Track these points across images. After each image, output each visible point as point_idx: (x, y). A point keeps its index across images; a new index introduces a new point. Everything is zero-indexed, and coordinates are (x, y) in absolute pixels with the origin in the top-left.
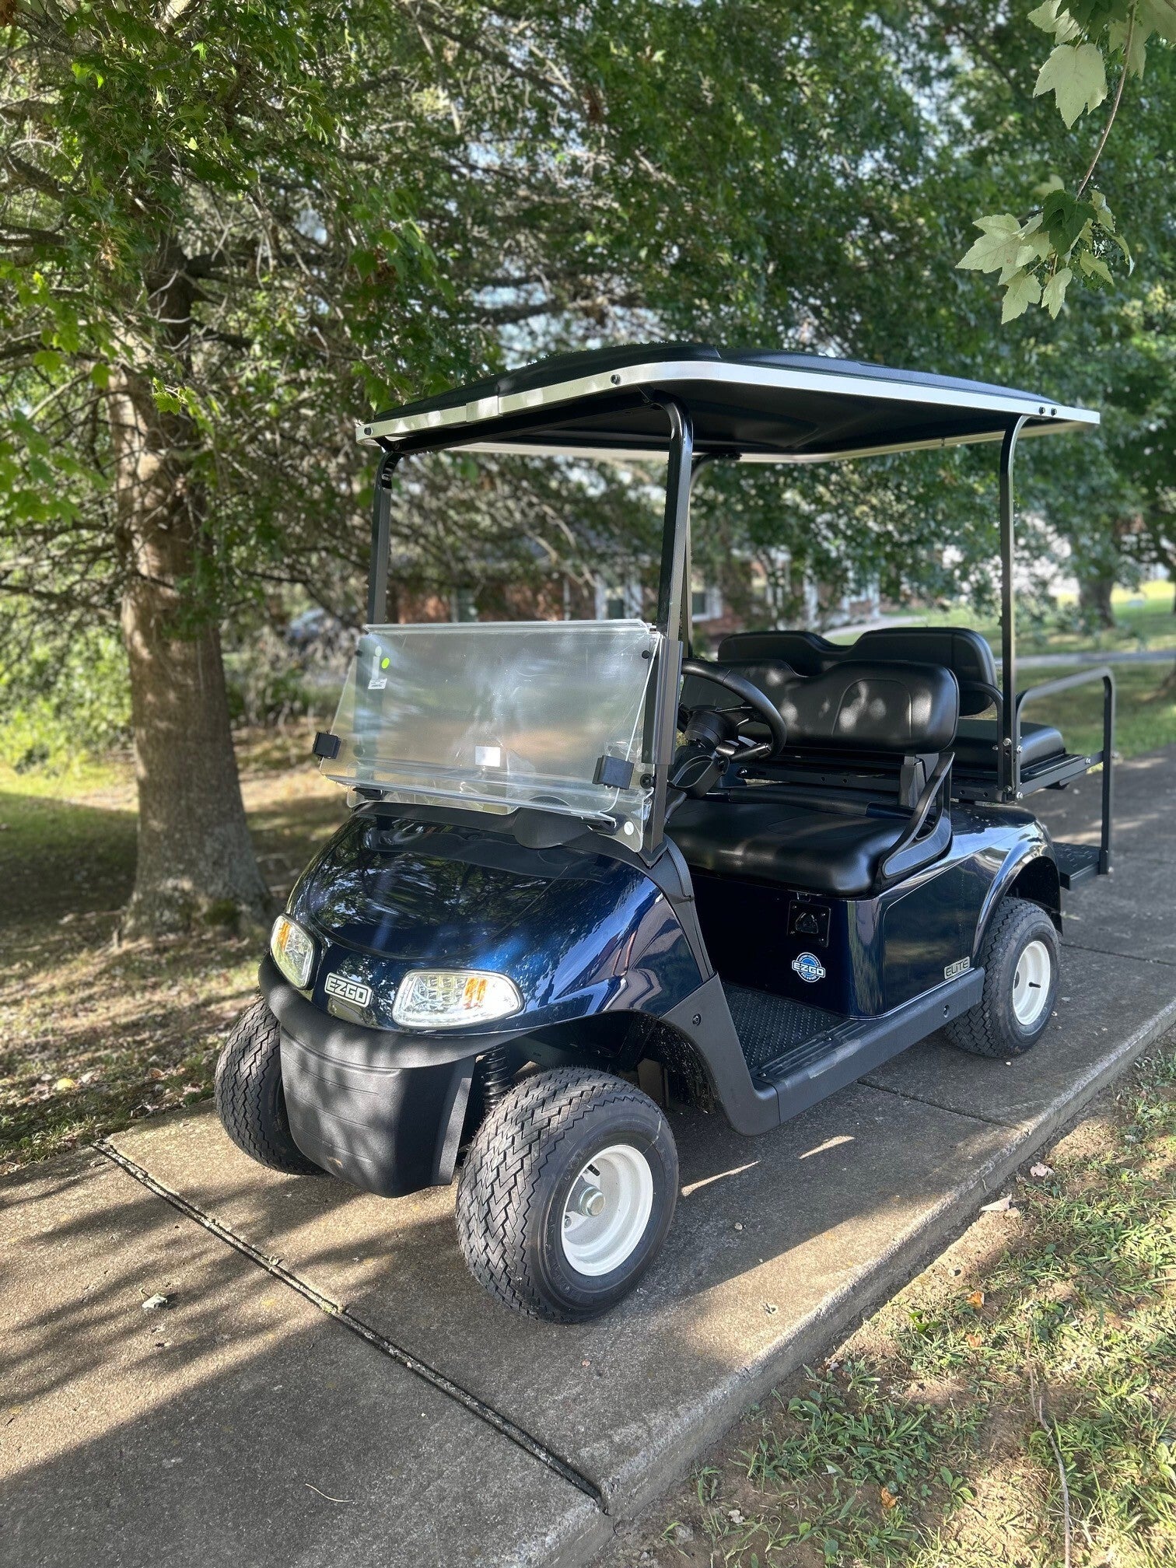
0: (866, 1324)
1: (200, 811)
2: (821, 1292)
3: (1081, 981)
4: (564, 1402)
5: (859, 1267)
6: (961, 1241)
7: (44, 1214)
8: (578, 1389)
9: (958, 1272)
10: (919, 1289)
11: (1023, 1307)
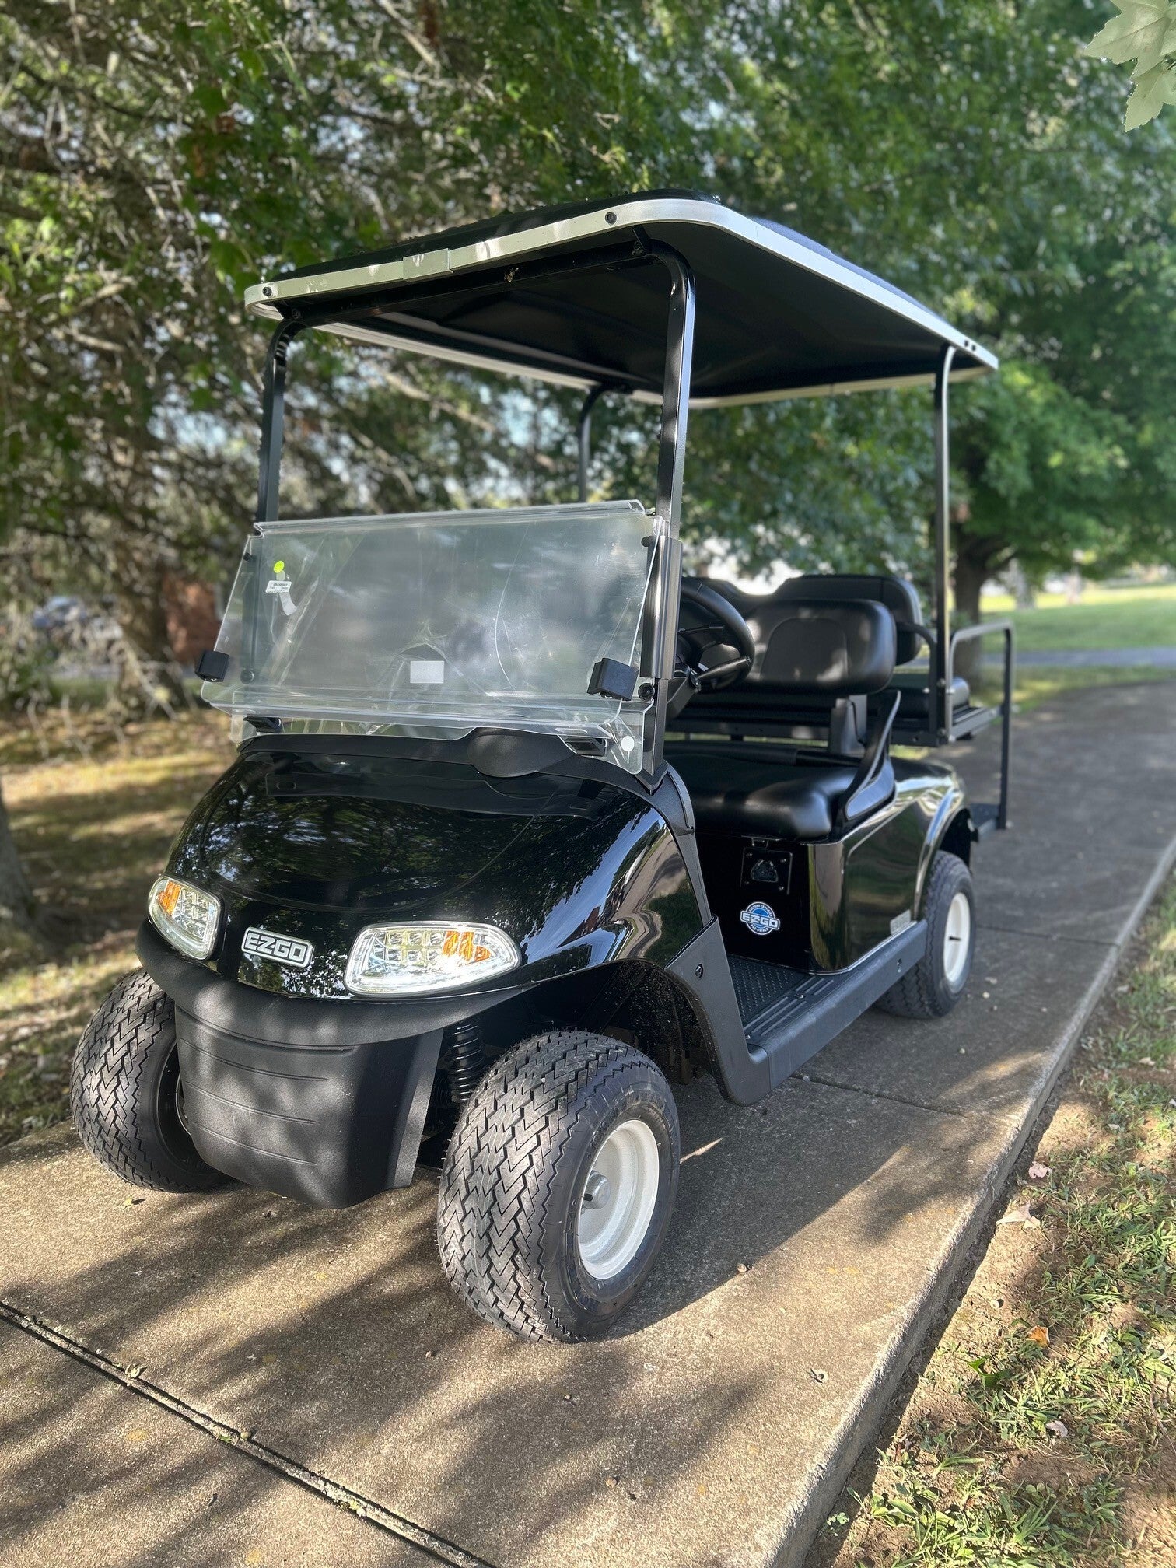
0: (923, 1382)
2: (870, 1347)
3: (996, 960)
5: (902, 1308)
6: (985, 1263)
9: (1001, 1302)
10: (965, 1329)
11: (1096, 1342)
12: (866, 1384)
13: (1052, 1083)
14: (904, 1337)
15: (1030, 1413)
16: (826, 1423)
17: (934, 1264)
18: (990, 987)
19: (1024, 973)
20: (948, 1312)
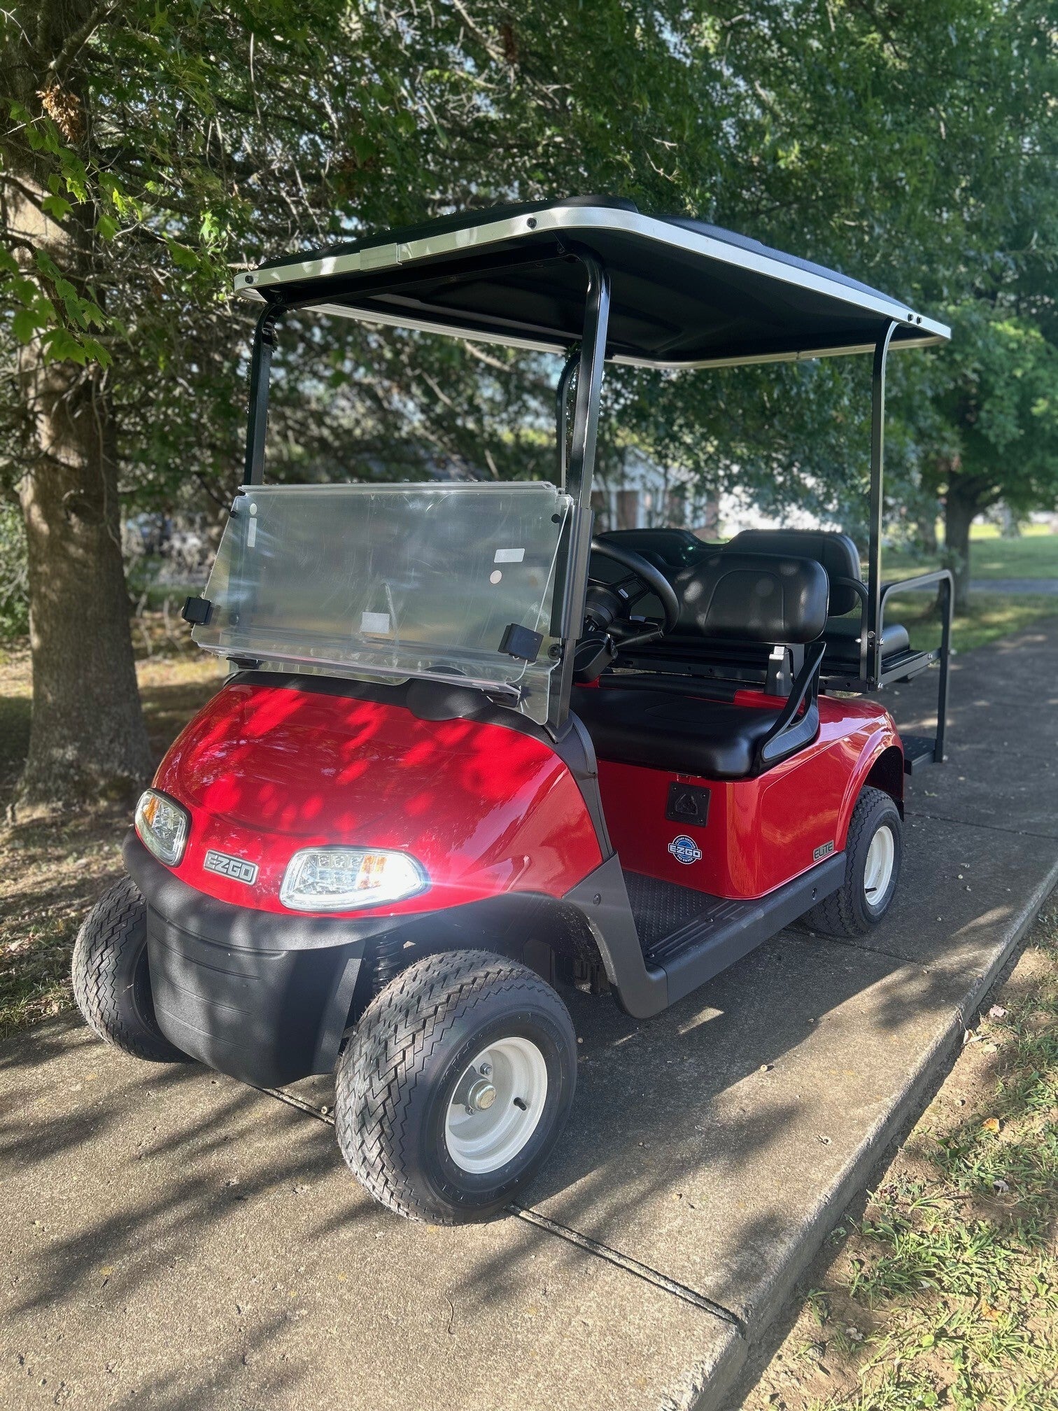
0: (902, 1151)
1: (98, 690)
2: (863, 1123)
3: (970, 850)
4: (669, 1234)
5: (888, 1100)
6: (952, 1075)
7: (66, 1073)
8: (679, 1221)
9: (963, 1102)
10: (935, 1119)
11: (1036, 1131)
12: (860, 1146)
13: (1012, 947)
14: (888, 1119)
15: (982, 1175)
16: (830, 1171)
17: (912, 1071)
18: (964, 870)
19: (993, 860)
20: (922, 1107)
